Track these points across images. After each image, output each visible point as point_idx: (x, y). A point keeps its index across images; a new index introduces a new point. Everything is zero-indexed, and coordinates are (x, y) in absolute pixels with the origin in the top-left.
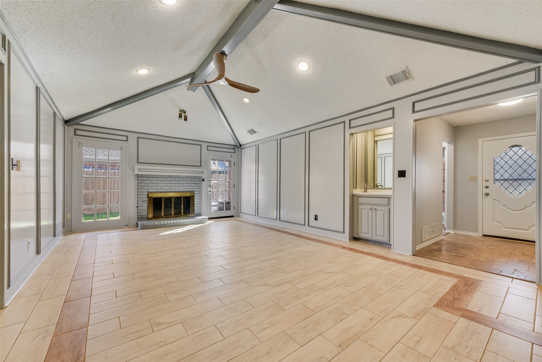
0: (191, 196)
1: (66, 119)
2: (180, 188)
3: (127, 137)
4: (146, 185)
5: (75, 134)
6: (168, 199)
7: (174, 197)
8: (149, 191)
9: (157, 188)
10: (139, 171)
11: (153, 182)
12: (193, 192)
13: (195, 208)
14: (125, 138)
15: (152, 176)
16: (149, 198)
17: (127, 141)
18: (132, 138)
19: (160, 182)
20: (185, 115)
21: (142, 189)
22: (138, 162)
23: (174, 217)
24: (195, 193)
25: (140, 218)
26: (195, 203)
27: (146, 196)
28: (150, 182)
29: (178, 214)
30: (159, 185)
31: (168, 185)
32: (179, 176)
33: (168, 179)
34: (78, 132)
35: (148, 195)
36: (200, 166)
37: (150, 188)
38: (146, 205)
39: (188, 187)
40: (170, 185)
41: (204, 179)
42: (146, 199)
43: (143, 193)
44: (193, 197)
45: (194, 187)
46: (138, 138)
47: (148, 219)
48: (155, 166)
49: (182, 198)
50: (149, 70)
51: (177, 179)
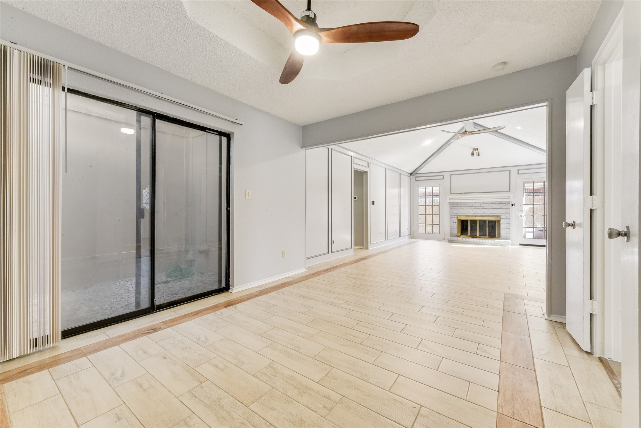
0: (497, 220)
1: (410, 173)
2: (485, 212)
3: (443, 176)
4: (456, 210)
5: (416, 180)
6: (474, 222)
7: (480, 221)
8: (458, 214)
9: (464, 212)
10: (450, 200)
11: (461, 208)
12: (500, 216)
13: (501, 232)
14: (442, 177)
15: (468, 203)
16: (458, 220)
17: (443, 179)
18: (447, 176)
19: (467, 208)
20: (477, 151)
21: (453, 213)
22: (451, 193)
23: (480, 238)
24: (502, 217)
25: (452, 235)
26: (501, 227)
27: (456, 219)
28: (459, 208)
29: (483, 235)
30: (466, 210)
31: (474, 210)
32: (484, 202)
33: (474, 205)
34: (417, 179)
35: (457, 218)
36: (509, 191)
37: (459, 212)
38: (456, 225)
39: (493, 212)
40: (476, 210)
41: (514, 204)
42: (456, 221)
43: (454, 217)
44: (499, 221)
45: (501, 212)
46: (451, 175)
47: (458, 236)
48: (464, 195)
49: (487, 223)
50: (431, 140)
51: (482, 205)
